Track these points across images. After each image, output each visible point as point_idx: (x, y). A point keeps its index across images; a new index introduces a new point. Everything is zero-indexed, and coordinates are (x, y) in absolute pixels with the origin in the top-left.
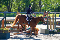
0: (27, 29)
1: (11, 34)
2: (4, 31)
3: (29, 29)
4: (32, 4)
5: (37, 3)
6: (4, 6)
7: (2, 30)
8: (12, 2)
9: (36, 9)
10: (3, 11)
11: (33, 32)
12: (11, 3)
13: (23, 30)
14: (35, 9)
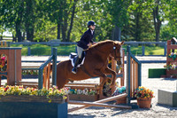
0: (118, 93)
1: (70, 106)
2: (52, 96)
3: (123, 91)
4: (133, 17)
5: (147, 14)
6: (49, 25)
7: (46, 93)
8: (74, 12)
9: (144, 33)
10: (47, 39)
11: (136, 101)
12: (70, 17)
13: (105, 95)
14: (140, 32)
